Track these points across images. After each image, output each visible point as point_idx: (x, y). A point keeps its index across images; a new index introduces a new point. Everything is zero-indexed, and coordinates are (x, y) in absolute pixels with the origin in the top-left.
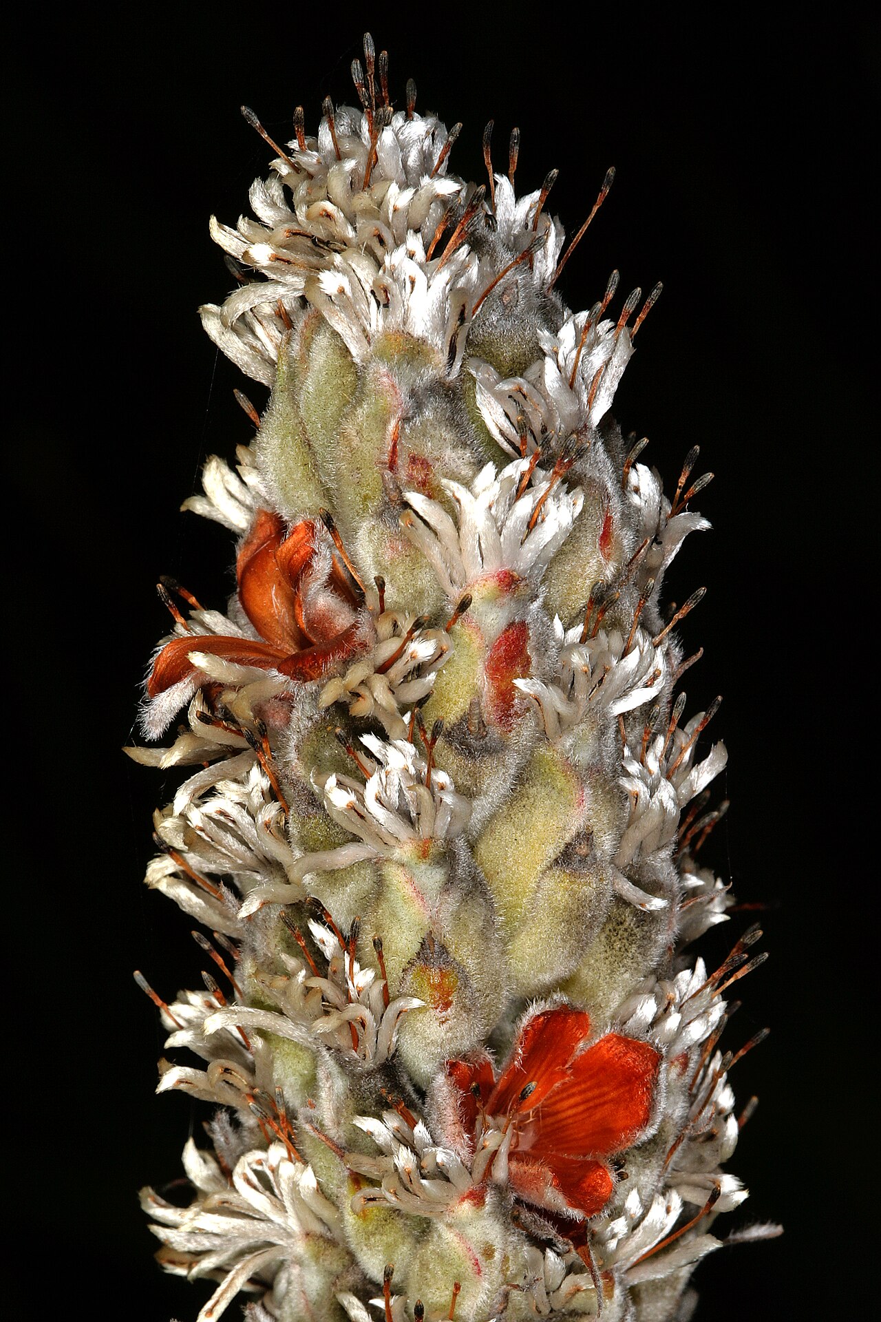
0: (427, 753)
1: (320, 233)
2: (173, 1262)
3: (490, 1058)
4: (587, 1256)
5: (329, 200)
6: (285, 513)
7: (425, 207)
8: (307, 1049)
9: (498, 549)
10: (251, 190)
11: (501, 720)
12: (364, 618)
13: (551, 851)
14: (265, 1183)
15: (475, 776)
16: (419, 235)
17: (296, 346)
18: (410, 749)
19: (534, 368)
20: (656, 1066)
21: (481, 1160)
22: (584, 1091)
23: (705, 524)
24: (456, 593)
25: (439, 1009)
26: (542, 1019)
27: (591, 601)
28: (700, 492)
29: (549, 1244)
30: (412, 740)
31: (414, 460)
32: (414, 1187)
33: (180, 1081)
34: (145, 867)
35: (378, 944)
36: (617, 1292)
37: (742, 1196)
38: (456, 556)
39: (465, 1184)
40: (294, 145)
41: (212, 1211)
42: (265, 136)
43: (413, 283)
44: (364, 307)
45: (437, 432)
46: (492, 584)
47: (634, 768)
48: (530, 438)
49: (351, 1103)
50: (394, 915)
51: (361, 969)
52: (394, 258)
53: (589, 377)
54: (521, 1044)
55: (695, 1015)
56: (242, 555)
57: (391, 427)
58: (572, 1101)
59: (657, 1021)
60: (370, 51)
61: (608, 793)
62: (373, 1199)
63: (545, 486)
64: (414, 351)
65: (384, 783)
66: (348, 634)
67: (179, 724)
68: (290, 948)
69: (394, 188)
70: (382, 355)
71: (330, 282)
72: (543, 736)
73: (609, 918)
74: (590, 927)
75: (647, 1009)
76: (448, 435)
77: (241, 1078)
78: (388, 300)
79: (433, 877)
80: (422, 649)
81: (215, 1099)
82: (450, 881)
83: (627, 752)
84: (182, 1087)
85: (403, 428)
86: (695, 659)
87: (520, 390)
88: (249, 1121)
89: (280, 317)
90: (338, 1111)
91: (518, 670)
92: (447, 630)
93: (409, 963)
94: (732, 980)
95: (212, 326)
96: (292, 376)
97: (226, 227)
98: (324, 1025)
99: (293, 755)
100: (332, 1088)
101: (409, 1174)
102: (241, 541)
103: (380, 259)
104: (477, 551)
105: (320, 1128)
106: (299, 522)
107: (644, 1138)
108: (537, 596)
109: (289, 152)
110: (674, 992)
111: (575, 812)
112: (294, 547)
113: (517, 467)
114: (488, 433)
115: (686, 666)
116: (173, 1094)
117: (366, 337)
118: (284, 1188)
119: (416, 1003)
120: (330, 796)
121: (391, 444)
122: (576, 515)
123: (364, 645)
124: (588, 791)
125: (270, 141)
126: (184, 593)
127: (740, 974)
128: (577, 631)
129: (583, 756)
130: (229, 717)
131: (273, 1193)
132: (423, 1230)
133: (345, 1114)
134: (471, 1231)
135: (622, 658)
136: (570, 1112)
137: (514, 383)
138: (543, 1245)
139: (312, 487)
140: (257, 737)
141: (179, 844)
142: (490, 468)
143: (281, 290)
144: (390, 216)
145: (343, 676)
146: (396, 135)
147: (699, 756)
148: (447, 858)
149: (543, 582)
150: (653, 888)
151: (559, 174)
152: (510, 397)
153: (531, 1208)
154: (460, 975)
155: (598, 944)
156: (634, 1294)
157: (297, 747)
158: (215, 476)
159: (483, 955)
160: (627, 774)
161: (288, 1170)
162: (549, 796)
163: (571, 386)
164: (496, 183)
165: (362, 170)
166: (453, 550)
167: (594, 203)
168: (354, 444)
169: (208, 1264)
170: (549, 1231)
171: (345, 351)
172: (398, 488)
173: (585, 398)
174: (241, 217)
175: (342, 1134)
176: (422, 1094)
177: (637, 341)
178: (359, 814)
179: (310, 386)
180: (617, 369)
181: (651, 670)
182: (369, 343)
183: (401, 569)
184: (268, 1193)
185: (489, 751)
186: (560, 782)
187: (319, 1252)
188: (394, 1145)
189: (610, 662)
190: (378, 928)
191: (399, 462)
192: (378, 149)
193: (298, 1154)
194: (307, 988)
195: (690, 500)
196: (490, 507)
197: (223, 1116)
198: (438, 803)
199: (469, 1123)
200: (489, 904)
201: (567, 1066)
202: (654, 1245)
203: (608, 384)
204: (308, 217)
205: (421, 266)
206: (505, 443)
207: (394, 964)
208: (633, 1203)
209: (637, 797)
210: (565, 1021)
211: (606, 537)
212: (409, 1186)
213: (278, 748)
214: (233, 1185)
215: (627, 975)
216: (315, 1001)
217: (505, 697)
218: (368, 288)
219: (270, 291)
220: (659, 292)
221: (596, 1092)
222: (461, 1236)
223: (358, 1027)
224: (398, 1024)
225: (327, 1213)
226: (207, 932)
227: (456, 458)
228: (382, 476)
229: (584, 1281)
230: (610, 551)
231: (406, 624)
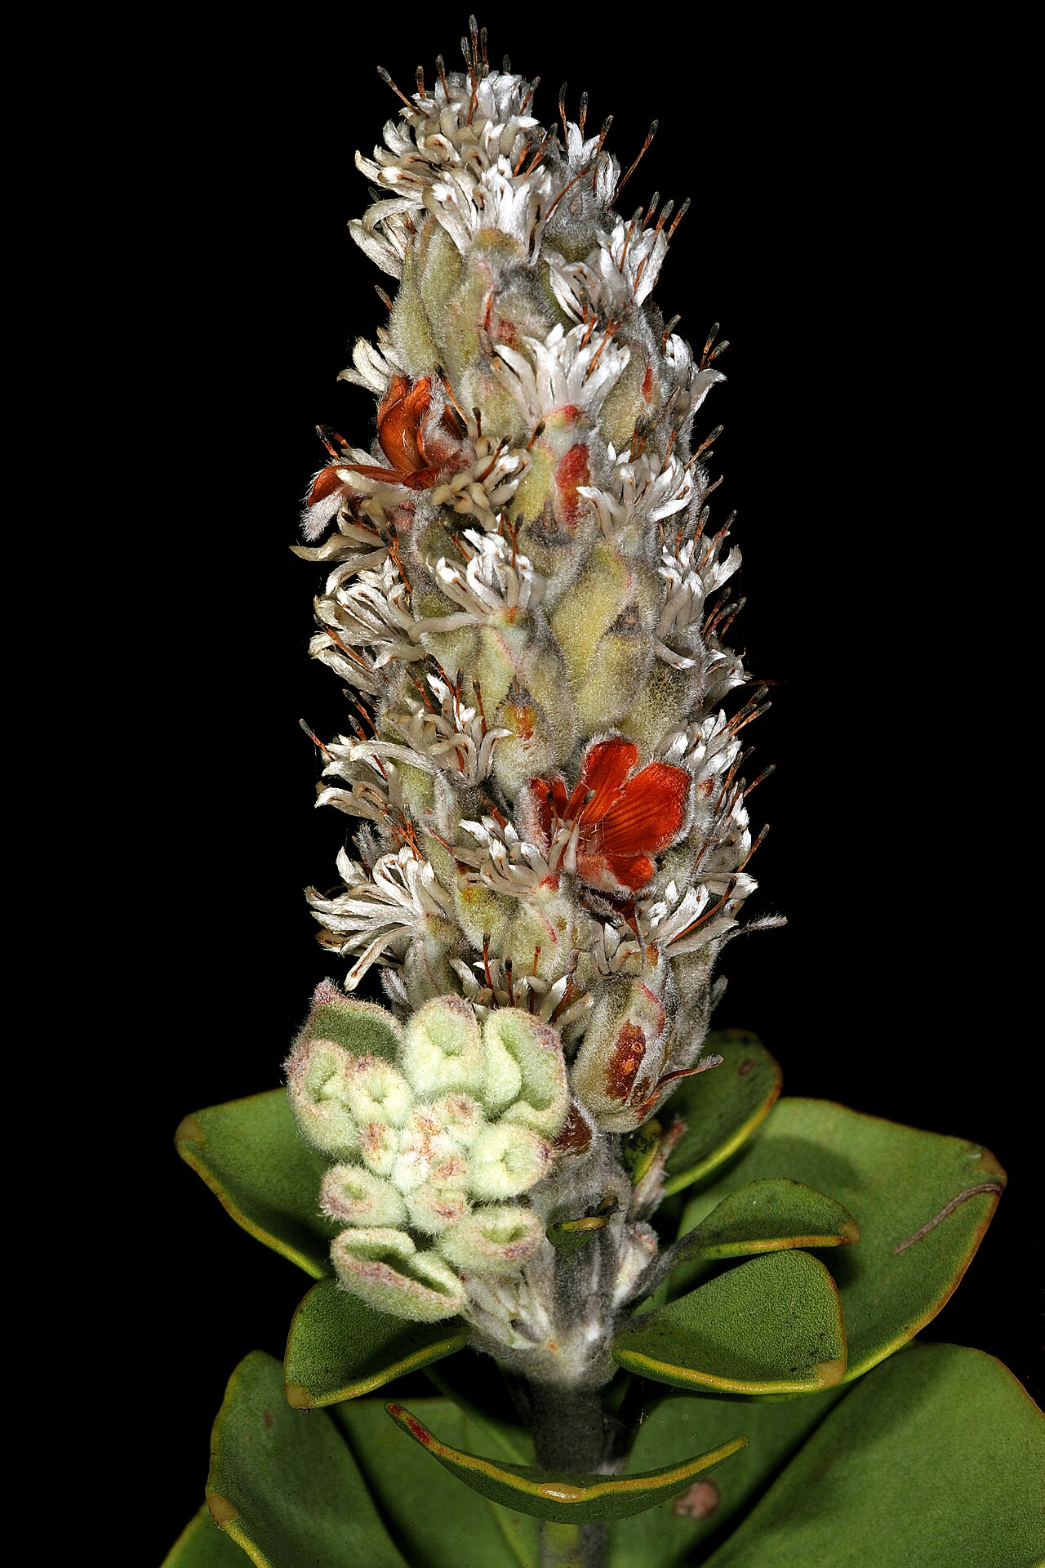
0: (512, 542)
1: (435, 158)
2: (329, 942)
3: (563, 779)
4: (634, 926)
5: (442, 133)
6: (410, 373)
7: (512, 137)
8: (428, 774)
9: (564, 387)
10: (384, 128)
11: (568, 519)
12: (467, 443)
13: (607, 621)
14: (397, 878)
15: (549, 561)
16: (508, 160)
17: (418, 245)
18: (501, 540)
19: (593, 255)
20: (687, 785)
21: (555, 852)
22: (635, 808)
23: (721, 377)
24: (533, 423)
25: (523, 738)
26: (601, 748)
27: (636, 432)
28: (719, 356)
29: (609, 920)
30: (503, 533)
31: (503, 323)
32: (505, 872)
33: (333, 799)
34: (309, 642)
35: (477, 686)
36: (660, 961)
37: (754, 886)
38: (534, 394)
39: (544, 871)
40: (416, 97)
41: (356, 898)
42: (395, 89)
43: (502, 192)
44: (467, 212)
45: (520, 302)
46: (561, 415)
47: (670, 561)
48: (589, 309)
49: (459, 812)
50: (489, 666)
51: (466, 708)
52: (490, 175)
53: (634, 266)
54: (585, 766)
55: (718, 749)
56: (381, 410)
57: (486, 299)
58: (626, 816)
59: (688, 752)
60: (473, 28)
61: (650, 578)
62: (475, 881)
63: (600, 342)
64: (503, 243)
65: (481, 566)
66: (456, 456)
67: (332, 528)
68: (414, 695)
69: (489, 124)
70: (479, 246)
71: (440, 192)
72: (601, 533)
73: (652, 677)
74: (637, 679)
75: (681, 743)
76: (527, 305)
77: (378, 797)
78: (484, 205)
79: (518, 637)
80: (509, 463)
81: (360, 814)
82: (531, 640)
83: (665, 550)
84: (334, 802)
85: (495, 300)
86: (717, 484)
87: (582, 272)
88: (385, 831)
89: (408, 228)
90: (449, 817)
91: (581, 480)
92: (528, 450)
93: (500, 703)
94: (744, 723)
95: (357, 235)
96: (415, 267)
97: (367, 160)
98: (436, 749)
99: (414, 548)
100: (446, 801)
101: (500, 861)
102: (381, 399)
103: (478, 176)
104: (550, 390)
105: (435, 831)
106: (421, 378)
107: (678, 840)
108: (595, 426)
109: (413, 102)
110: (701, 732)
111: (624, 591)
112: (418, 396)
113: (580, 329)
114: (559, 306)
115: (711, 489)
116: (327, 809)
117: (468, 234)
118: (410, 879)
119: (506, 732)
120: (440, 573)
121: (486, 311)
122: (624, 366)
123: (466, 462)
124: (635, 575)
125: (399, 93)
126: (338, 437)
127: (750, 719)
128: (625, 457)
129: (632, 550)
130: (367, 521)
131: (402, 885)
132: (513, 907)
133: (454, 820)
134: (548, 908)
135: (660, 474)
136: (625, 825)
137: (577, 266)
138: (603, 920)
139: (430, 351)
140: (389, 536)
141: (333, 622)
142: (559, 329)
143: (407, 204)
144: (487, 145)
145: (449, 484)
146: (492, 86)
147: (722, 557)
148: (528, 622)
149: (599, 416)
150: (686, 652)
151: (614, 118)
152: (575, 277)
153: (593, 892)
154: (539, 713)
155: (643, 696)
156: (672, 963)
157: (417, 541)
158: (362, 352)
159: (556, 699)
160: (664, 565)
161: (413, 866)
162: (606, 579)
163: (621, 271)
164: (568, 129)
165: (466, 112)
166: (532, 389)
167: (642, 146)
168: (459, 313)
169: (354, 942)
170: (607, 908)
171: (453, 246)
172: (491, 343)
173: (631, 282)
174: (376, 146)
175: (452, 835)
176: (511, 805)
177: (671, 242)
178: (462, 587)
179: (428, 274)
180: (656, 261)
181: (682, 487)
182: (470, 238)
183: (493, 404)
184: (399, 885)
185: (560, 542)
186: (614, 569)
187: (436, 929)
188: (489, 840)
189: (650, 477)
190: (477, 676)
191: (492, 325)
192: (477, 96)
193: (422, 855)
194: (424, 721)
195: (712, 361)
196: (559, 357)
197: (367, 828)
198: (521, 579)
199: (546, 825)
200: (561, 659)
201: (621, 787)
202: (688, 925)
203: (649, 273)
204: (425, 145)
205: (509, 181)
206: (572, 313)
207: (490, 703)
208: (671, 892)
209: (672, 582)
210: (619, 750)
211: (647, 385)
212: (501, 871)
213: (404, 546)
214: (373, 879)
215: (666, 719)
216: (431, 731)
217: (571, 501)
218: (470, 199)
219: (399, 205)
220: (688, 205)
221: (644, 808)
222: (542, 912)
223: (463, 751)
224: (493, 750)
225: (442, 898)
226: (355, 690)
227: (534, 322)
228: (479, 334)
229: (633, 946)
230: (650, 396)
231: (496, 445)
